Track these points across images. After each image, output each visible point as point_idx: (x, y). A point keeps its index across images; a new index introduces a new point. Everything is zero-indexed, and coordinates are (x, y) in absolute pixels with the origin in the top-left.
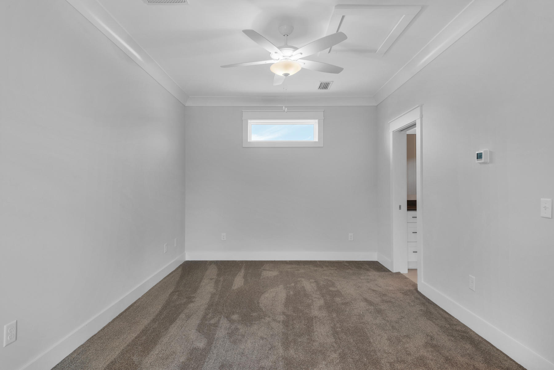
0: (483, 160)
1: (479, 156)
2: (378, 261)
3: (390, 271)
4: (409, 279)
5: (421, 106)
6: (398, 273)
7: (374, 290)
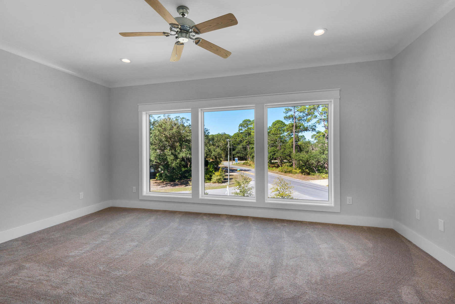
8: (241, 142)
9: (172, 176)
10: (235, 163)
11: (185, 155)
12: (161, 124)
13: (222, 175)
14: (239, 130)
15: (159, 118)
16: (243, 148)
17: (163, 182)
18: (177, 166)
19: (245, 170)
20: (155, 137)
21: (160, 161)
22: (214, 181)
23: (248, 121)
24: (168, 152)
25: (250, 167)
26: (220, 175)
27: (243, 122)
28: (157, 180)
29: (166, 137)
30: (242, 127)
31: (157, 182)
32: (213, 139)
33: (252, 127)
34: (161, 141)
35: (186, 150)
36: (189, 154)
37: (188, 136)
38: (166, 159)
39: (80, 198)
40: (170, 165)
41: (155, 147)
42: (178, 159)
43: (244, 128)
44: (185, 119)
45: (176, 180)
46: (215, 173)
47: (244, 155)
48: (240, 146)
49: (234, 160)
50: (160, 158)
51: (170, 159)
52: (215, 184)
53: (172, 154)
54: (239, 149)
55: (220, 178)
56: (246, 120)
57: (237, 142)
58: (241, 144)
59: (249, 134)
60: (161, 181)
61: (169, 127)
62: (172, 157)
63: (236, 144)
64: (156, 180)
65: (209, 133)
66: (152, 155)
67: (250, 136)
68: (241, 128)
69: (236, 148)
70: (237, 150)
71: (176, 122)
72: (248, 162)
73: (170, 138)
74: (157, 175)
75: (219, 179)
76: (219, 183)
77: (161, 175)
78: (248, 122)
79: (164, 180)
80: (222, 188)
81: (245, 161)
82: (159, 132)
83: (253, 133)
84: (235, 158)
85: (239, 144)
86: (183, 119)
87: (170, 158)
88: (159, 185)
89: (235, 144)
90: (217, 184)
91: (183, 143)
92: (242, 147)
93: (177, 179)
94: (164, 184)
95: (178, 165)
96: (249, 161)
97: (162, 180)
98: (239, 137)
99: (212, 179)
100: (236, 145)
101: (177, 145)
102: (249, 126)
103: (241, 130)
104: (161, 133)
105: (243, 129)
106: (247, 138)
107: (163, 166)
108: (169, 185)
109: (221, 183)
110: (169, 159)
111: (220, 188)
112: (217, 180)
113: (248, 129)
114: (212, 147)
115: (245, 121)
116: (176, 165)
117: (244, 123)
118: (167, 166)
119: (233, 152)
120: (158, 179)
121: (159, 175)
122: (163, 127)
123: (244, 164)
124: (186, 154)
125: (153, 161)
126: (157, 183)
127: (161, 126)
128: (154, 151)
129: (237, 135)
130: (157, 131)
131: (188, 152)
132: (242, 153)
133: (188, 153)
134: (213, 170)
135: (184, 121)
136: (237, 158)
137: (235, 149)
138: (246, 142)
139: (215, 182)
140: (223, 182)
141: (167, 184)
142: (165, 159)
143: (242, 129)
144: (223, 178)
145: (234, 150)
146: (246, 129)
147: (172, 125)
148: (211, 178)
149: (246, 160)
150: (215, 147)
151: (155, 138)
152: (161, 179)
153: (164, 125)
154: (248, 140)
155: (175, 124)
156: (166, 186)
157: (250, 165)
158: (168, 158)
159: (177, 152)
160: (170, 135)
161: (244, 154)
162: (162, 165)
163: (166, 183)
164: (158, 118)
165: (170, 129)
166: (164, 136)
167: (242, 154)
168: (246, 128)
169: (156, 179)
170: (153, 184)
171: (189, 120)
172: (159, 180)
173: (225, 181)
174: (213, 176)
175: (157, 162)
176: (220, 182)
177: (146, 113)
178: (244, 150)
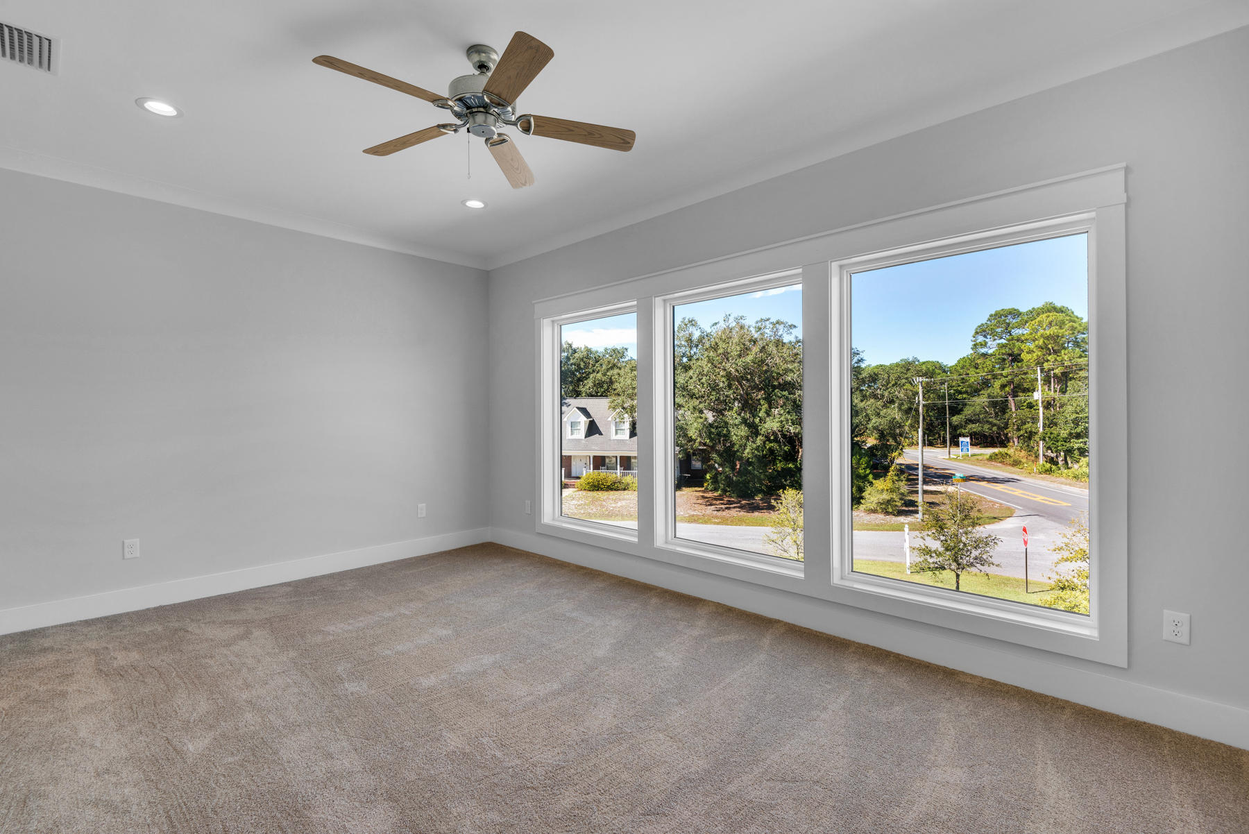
8: (986, 384)
9: (746, 483)
10: (961, 454)
11: (778, 424)
12: (716, 344)
13: (898, 489)
14: (975, 345)
15: (715, 327)
16: (994, 404)
17: (720, 498)
18: (756, 456)
19: (995, 480)
20: (700, 377)
21: (711, 440)
22: (873, 506)
23: (1010, 313)
24: (732, 416)
25: (1015, 469)
26: (892, 491)
27: (989, 320)
28: (706, 491)
29: (729, 376)
30: (985, 336)
31: (706, 495)
32: (874, 378)
33: (1025, 332)
34: (714, 387)
35: (782, 412)
36: (790, 421)
37: (787, 371)
38: (727, 436)
39: (419, 516)
40: (738, 454)
41: (700, 402)
42: (760, 437)
43: (995, 340)
44: (782, 325)
45: (755, 495)
46: (874, 481)
47: (995, 429)
48: (982, 400)
49: (957, 444)
50: (711, 433)
51: (737, 436)
52: (873, 516)
53: (744, 421)
54: (978, 409)
55: (892, 498)
56: (1002, 313)
57: (970, 386)
58: (985, 392)
59: (1016, 358)
60: (716, 494)
61: (735, 350)
62: (743, 431)
63: (966, 392)
64: (703, 492)
65: (861, 360)
66: (691, 424)
67: (1020, 364)
68: (980, 339)
69: (965, 405)
70: (968, 411)
71: (756, 335)
72: (1011, 451)
73: (739, 380)
74: (708, 476)
75: (889, 502)
76: (887, 513)
77: (715, 480)
78: (1009, 319)
79: (725, 491)
80: (893, 530)
81: (1001, 447)
82: (709, 365)
83: (1028, 353)
84: (961, 439)
85: (976, 392)
86: (777, 325)
87: (738, 433)
88: (711, 505)
89: (960, 393)
90: (881, 516)
91: (776, 391)
92: (986, 404)
93: (760, 491)
94: (722, 504)
95: (759, 452)
96: (1013, 450)
97: (719, 492)
98: (978, 371)
99: (862, 501)
100: (964, 396)
101: (759, 397)
102: (1016, 332)
103: (984, 345)
104: (716, 367)
105: (989, 343)
106: (1004, 373)
107: (720, 455)
108: (734, 507)
109: (894, 515)
110: (735, 437)
111: (887, 530)
112: (881, 504)
113: (1009, 340)
114: (869, 403)
115: (998, 316)
116: (753, 453)
117: (994, 322)
118: (730, 455)
119: (954, 418)
120: (710, 487)
121: (711, 478)
122: (719, 352)
123: (992, 458)
124: (782, 422)
125: (695, 440)
126: (707, 498)
127: (715, 348)
128: (697, 414)
129: (971, 363)
130: (704, 363)
131: (789, 417)
132: (987, 422)
133: (787, 420)
134: (868, 474)
135: (781, 330)
136: (968, 439)
137: (962, 410)
138: (1003, 387)
139: (874, 511)
140: (900, 513)
141: (730, 503)
142: (725, 436)
143: (986, 343)
144: (901, 499)
145: (955, 411)
146: (1003, 341)
147: (744, 345)
148: (862, 498)
149: (1003, 444)
150: (880, 403)
151: (700, 380)
152: (715, 490)
153: (722, 345)
154: (1010, 377)
155: (755, 342)
156: (726, 508)
157: (1016, 463)
158: (733, 434)
159: (759, 417)
160: (737, 371)
161: (995, 425)
162: (718, 452)
163: (729, 501)
164: (712, 328)
165: (740, 356)
166: (722, 373)
167: (986, 427)
168: (1002, 338)
169: (703, 489)
170: (695, 501)
171: (795, 327)
172: (711, 491)
173: (908, 507)
174: (869, 489)
175: (705, 444)
176: (890, 510)
177: (553, 321)
178: (996, 413)
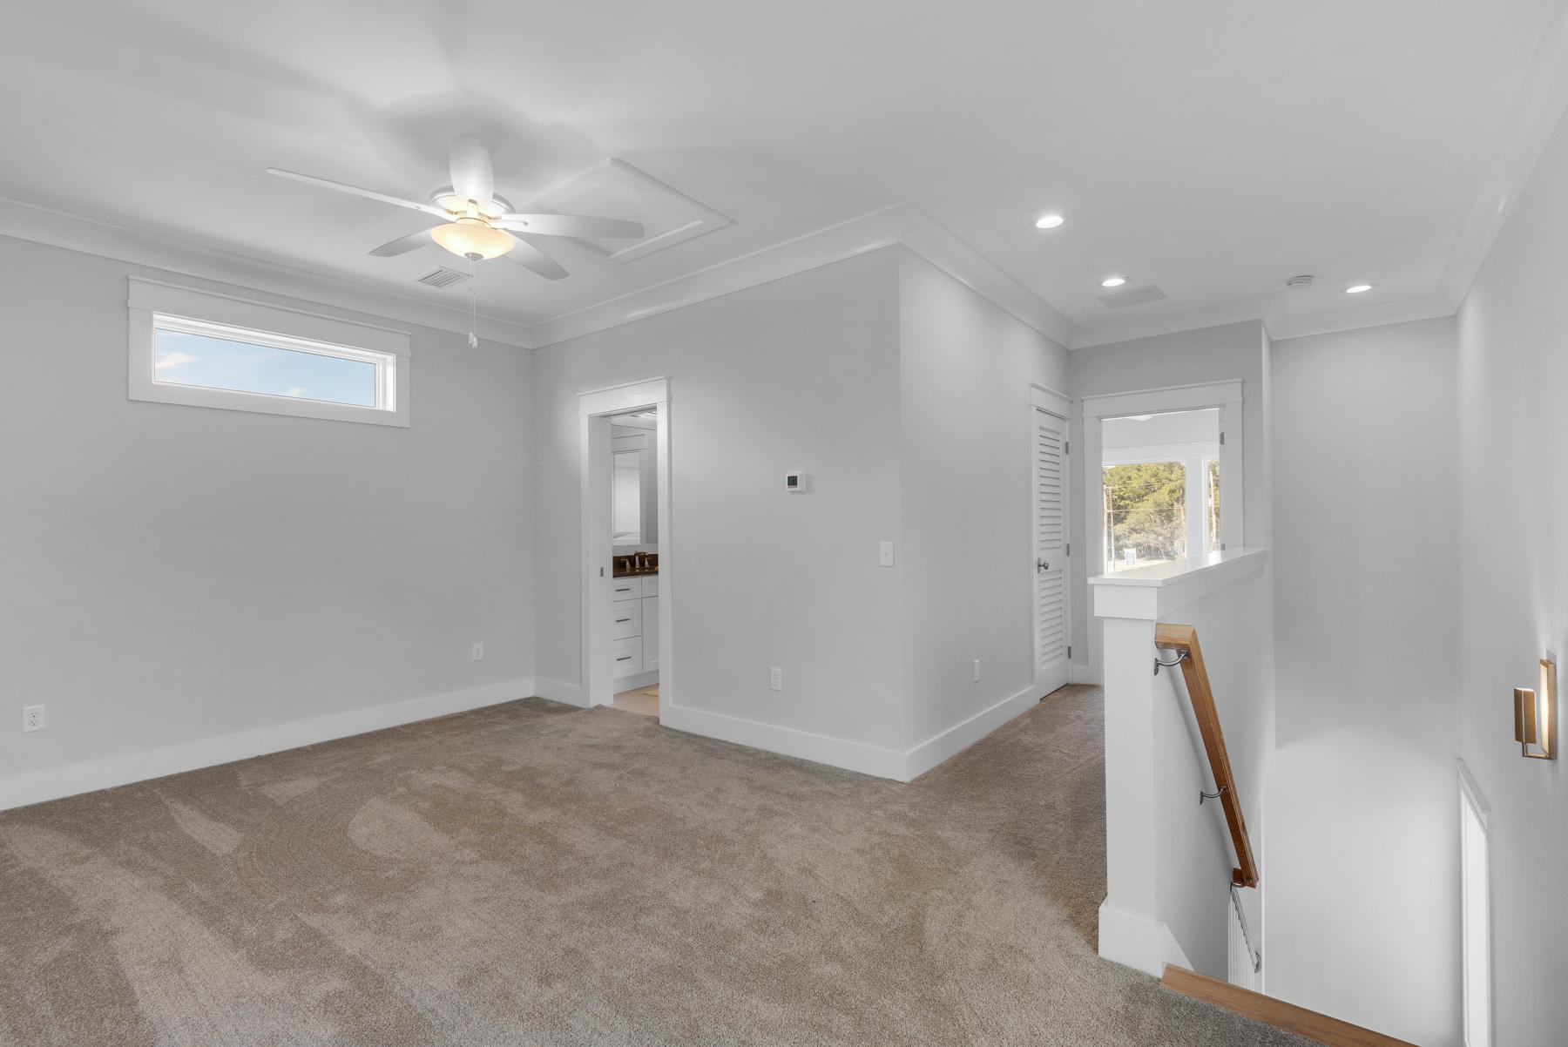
0: (798, 488)
1: (793, 481)
2: (538, 695)
3: (581, 709)
4: (624, 711)
5: (669, 381)
6: (599, 707)
7: (593, 746)
47: (1161, 539)
49: (1122, 556)
84: (1127, 551)
132: (1152, 531)
136: (1134, 551)
161: (1161, 535)
167: (1152, 536)
178: (1162, 521)
